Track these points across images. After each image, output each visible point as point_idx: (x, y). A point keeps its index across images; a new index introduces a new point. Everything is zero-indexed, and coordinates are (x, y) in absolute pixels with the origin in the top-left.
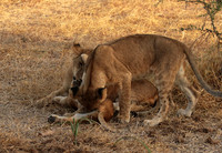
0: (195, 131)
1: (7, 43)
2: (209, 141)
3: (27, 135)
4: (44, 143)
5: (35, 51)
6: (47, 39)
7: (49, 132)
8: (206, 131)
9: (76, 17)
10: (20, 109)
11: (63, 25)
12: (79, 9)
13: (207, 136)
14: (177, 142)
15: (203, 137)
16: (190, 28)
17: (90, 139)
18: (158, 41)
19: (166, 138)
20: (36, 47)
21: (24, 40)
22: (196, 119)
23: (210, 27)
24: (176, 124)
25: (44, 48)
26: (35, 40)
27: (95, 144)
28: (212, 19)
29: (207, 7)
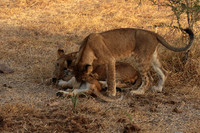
0: (165, 103)
1: (24, 36)
2: (175, 111)
3: (39, 105)
4: (51, 112)
5: (45, 42)
6: (54, 33)
7: (55, 103)
8: (173, 103)
9: (76, 16)
10: (33, 86)
11: (66, 22)
12: (78, 11)
13: (174, 107)
14: (151, 111)
15: (171, 107)
16: (161, 25)
17: (86, 109)
18: (138, 33)
19: (143, 108)
20: (46, 39)
21: (37, 34)
22: (166, 94)
23: (177, 25)
24: (151, 97)
25: (51, 40)
26: (45, 34)
27: (90, 113)
28: (178, 18)
29: (174, 9)
